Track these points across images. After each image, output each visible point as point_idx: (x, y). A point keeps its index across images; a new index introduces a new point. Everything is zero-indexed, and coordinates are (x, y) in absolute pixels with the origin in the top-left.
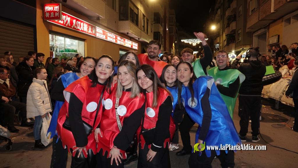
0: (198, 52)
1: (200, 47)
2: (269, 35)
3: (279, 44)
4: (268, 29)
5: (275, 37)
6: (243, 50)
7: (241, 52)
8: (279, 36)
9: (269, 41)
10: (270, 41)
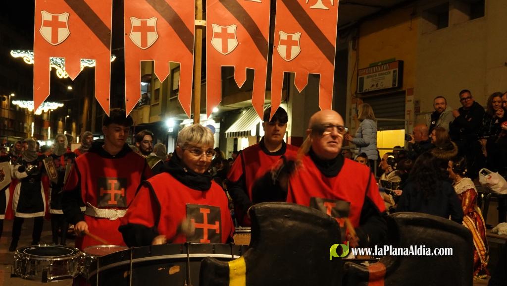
0: (62, 105)
1: (70, 88)
2: (358, 60)
3: (404, 92)
4: (355, 39)
5: (385, 66)
6: (248, 108)
7: (240, 113)
8: (401, 64)
9: (362, 80)
10: (365, 79)
